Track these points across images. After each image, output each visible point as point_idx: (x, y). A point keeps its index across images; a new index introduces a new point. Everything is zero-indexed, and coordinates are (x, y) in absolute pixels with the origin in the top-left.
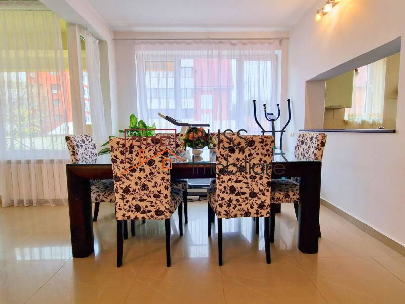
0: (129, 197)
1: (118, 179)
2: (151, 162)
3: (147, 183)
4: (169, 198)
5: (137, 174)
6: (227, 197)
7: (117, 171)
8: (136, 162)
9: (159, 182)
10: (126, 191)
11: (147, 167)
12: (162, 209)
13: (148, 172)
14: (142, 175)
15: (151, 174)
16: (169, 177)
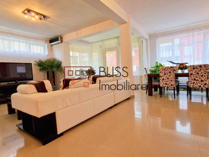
0: (164, 81)
1: (161, 77)
2: (170, 72)
3: (169, 77)
4: (175, 82)
5: (166, 75)
6: (193, 81)
7: (161, 75)
8: (166, 72)
9: (172, 77)
10: (163, 79)
11: (169, 74)
12: (173, 84)
13: (169, 75)
14: (168, 75)
15: (170, 75)
16: (175, 76)
